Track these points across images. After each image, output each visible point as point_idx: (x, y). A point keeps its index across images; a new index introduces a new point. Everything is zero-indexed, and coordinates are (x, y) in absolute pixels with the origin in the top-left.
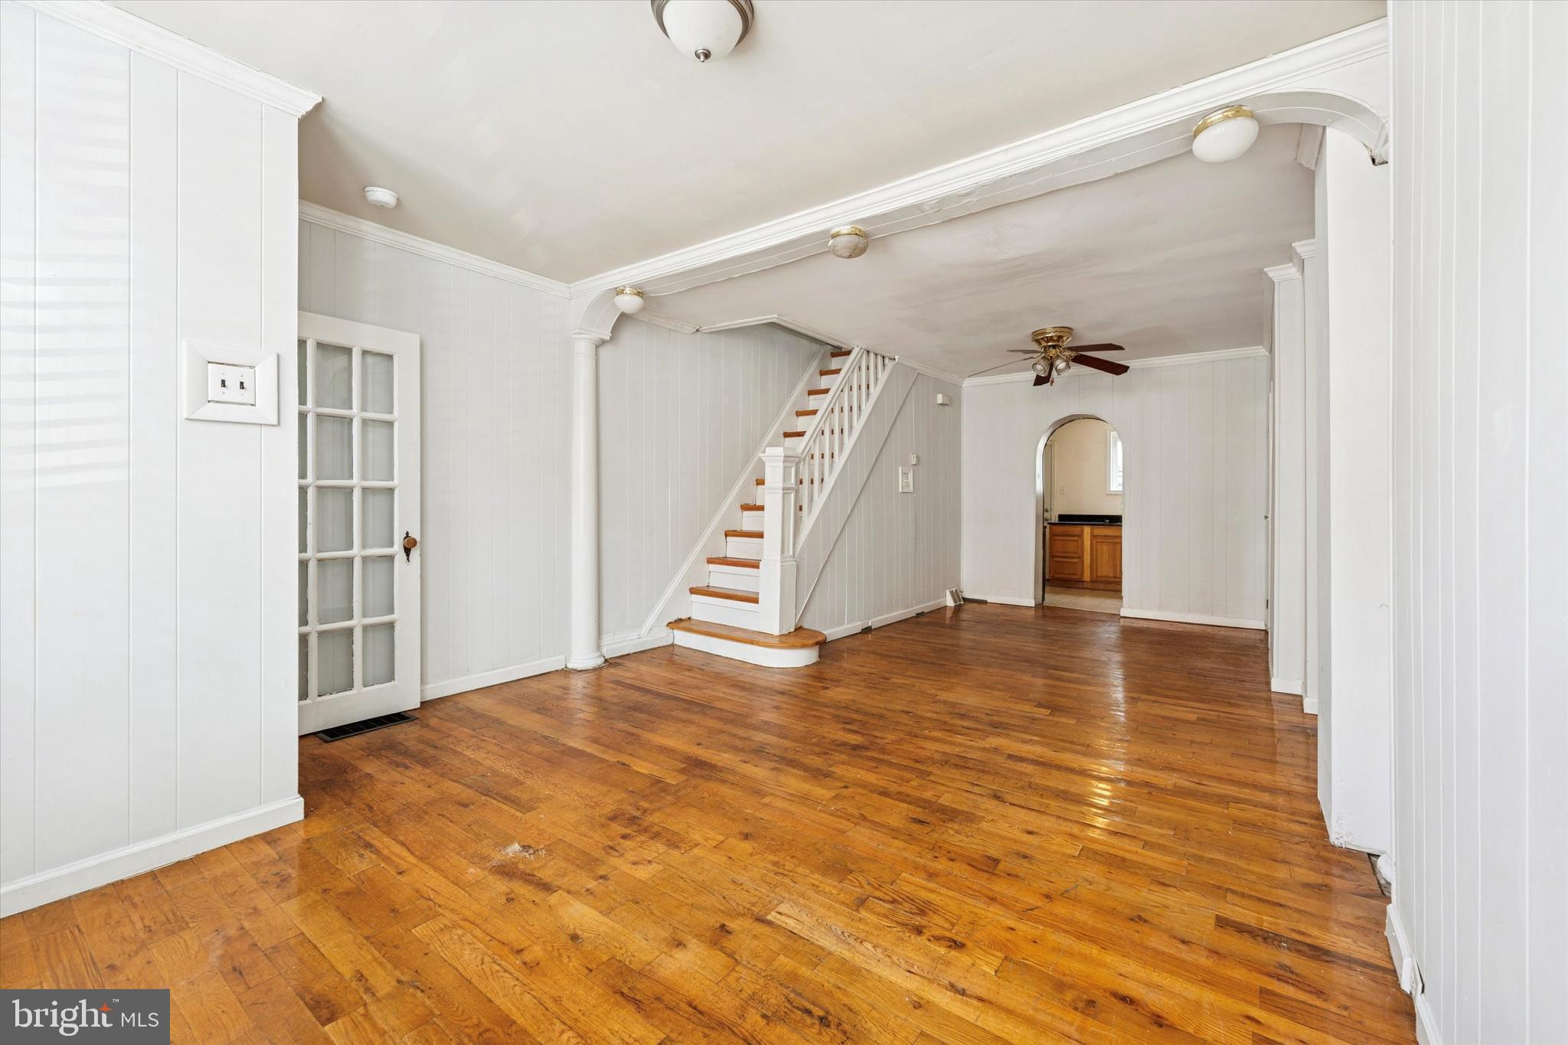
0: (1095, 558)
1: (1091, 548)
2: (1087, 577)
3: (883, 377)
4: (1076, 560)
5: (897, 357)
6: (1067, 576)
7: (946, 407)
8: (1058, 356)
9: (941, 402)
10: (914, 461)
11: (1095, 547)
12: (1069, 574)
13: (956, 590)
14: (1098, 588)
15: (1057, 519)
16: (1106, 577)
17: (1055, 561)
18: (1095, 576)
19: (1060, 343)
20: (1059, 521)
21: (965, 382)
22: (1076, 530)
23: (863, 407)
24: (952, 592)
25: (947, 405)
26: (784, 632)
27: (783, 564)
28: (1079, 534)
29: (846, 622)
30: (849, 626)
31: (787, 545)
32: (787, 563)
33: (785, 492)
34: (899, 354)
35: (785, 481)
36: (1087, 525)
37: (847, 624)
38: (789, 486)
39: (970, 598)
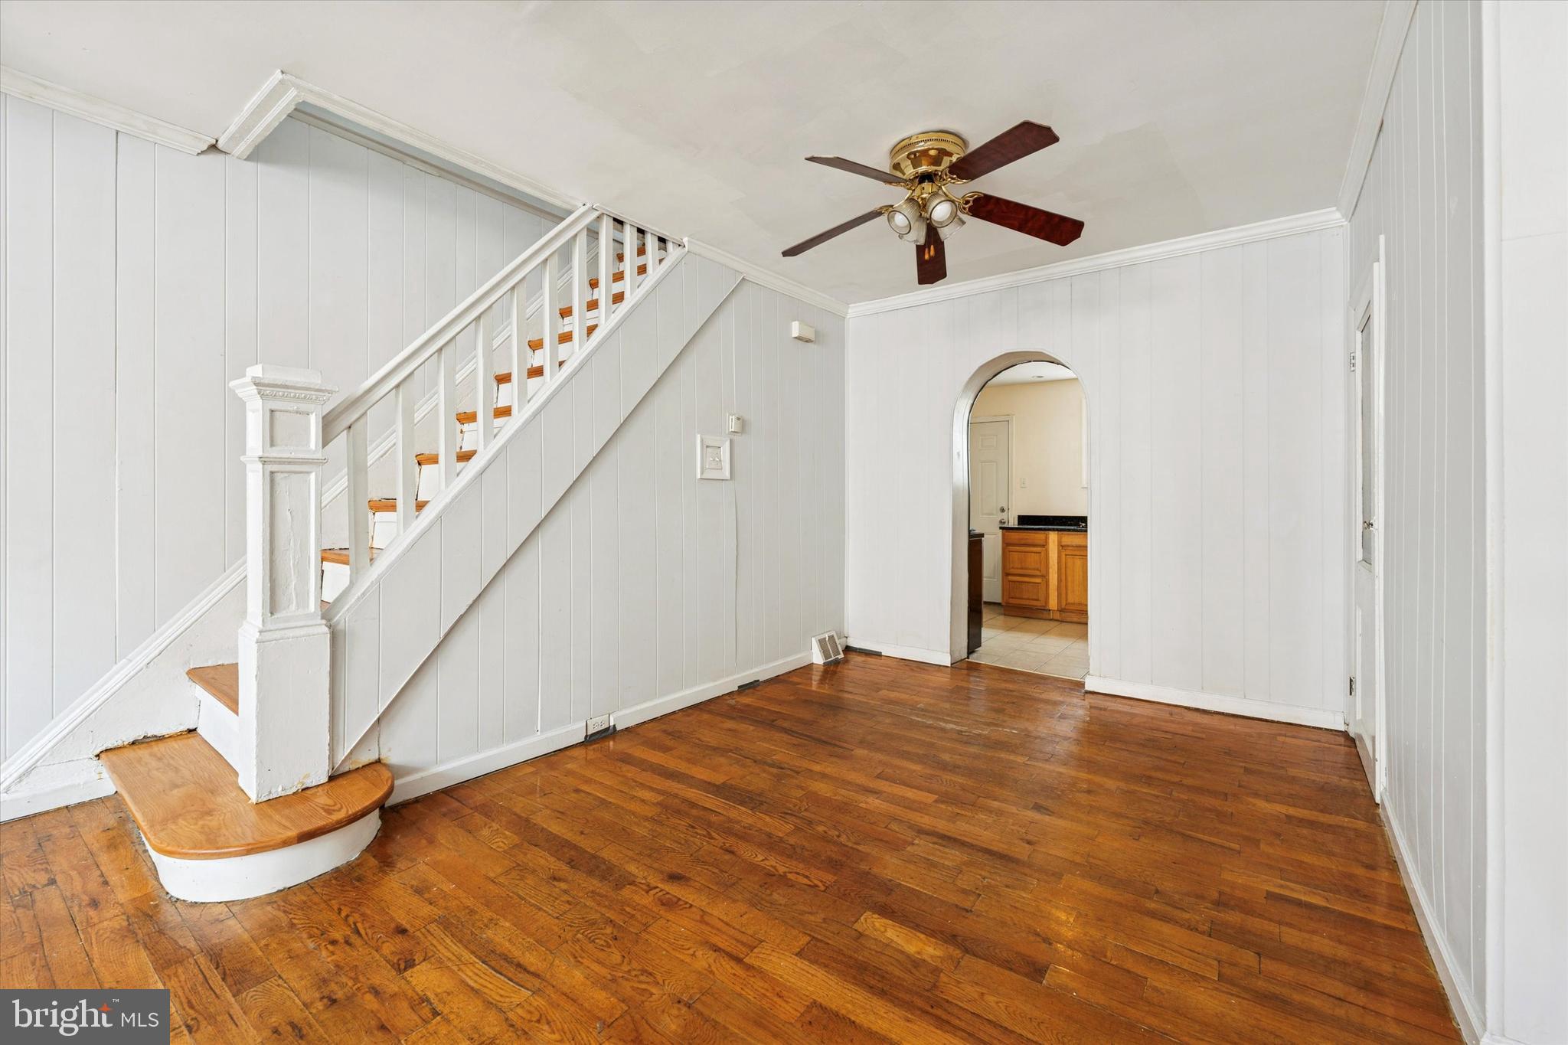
0: (1063, 578)
1: (1059, 562)
2: (1053, 604)
4: (1038, 581)
5: (685, 240)
6: (1027, 602)
7: (809, 344)
9: (797, 336)
10: (732, 425)
12: (1028, 599)
13: (831, 636)
14: (1069, 619)
15: (1016, 522)
17: (1009, 581)
18: (1064, 604)
20: (1019, 524)
21: (850, 311)
22: (1038, 537)
24: (822, 642)
25: (808, 341)
26: (278, 792)
27: (267, 636)
28: (1042, 543)
29: (539, 729)
30: (544, 736)
31: (293, 590)
32: (290, 633)
33: (273, 470)
34: (689, 237)
35: (272, 444)
36: (1054, 530)
37: (541, 732)
38: (293, 455)
39: (860, 649)
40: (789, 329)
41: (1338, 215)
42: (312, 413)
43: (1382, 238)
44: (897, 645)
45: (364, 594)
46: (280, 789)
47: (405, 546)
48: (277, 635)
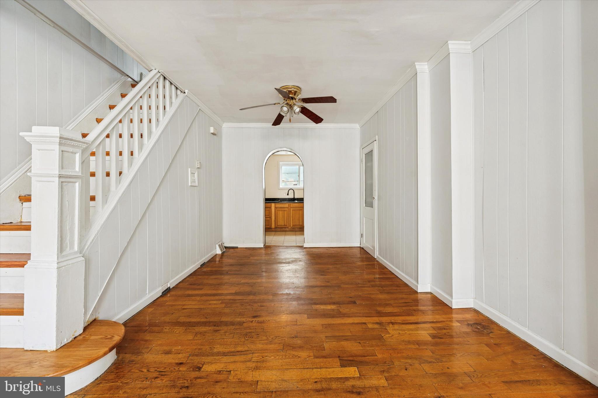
2: (273, 226)
3: (176, 102)
4: (269, 219)
5: (186, 91)
7: (215, 136)
8: (294, 104)
9: (212, 132)
10: (198, 166)
11: (276, 212)
13: (221, 243)
14: (278, 230)
16: (281, 225)
18: (276, 225)
19: (295, 97)
21: (224, 125)
22: (269, 205)
23: (161, 118)
24: (219, 245)
26: (65, 341)
27: (62, 264)
28: (270, 207)
29: (147, 293)
30: (150, 296)
31: (68, 241)
32: (70, 262)
33: (62, 181)
34: (188, 90)
35: (62, 168)
36: (273, 203)
37: (148, 294)
38: (70, 174)
39: (229, 247)
40: (209, 130)
41: (358, 126)
42: (77, 153)
43: (377, 136)
44: (244, 243)
45: (93, 240)
46: (66, 340)
47: (107, 217)
48: (65, 264)
